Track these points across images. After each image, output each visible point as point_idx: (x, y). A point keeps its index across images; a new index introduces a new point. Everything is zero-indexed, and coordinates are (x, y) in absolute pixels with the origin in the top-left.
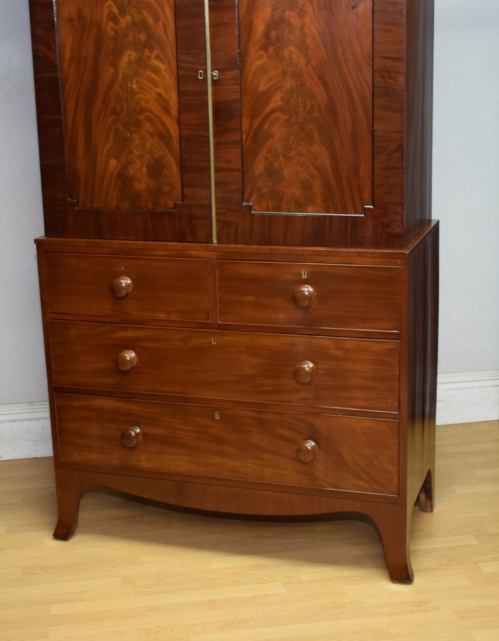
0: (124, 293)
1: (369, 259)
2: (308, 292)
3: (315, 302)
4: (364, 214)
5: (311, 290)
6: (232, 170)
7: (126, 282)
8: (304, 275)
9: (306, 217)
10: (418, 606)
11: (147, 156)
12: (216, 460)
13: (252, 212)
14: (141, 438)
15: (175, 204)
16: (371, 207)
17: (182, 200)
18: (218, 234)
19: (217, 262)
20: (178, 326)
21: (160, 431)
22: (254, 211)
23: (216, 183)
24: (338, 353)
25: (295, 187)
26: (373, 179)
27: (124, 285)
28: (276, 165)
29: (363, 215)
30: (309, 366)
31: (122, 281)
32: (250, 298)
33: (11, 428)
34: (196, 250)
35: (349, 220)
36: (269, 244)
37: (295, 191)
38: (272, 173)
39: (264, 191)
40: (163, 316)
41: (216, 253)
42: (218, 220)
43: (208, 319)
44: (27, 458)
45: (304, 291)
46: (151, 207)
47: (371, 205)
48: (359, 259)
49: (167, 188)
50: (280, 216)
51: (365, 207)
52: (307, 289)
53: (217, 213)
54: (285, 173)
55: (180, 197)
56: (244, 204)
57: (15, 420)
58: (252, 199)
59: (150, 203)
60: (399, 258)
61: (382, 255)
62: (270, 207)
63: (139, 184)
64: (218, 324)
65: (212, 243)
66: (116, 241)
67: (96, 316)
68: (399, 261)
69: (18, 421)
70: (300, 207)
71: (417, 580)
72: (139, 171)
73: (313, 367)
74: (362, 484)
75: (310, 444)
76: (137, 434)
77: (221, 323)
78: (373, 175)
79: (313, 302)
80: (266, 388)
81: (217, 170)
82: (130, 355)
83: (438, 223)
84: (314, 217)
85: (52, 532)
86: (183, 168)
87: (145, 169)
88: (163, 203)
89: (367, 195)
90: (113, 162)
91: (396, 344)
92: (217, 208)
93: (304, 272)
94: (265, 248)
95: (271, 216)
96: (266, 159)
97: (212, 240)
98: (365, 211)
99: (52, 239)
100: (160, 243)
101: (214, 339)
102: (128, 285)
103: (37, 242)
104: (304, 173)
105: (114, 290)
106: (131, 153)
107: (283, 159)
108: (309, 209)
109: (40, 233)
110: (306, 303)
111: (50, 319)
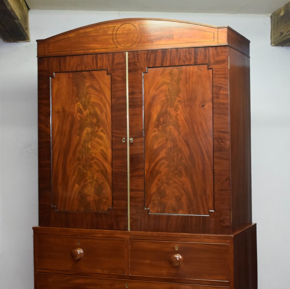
0: (79, 257)
1: (212, 240)
2: (179, 258)
3: (183, 264)
4: (210, 215)
5: (181, 257)
6: (140, 191)
7: (80, 251)
8: (177, 248)
9: (178, 216)
11: (95, 182)
13: (149, 213)
15: (108, 208)
16: (213, 211)
17: (112, 207)
18: (131, 225)
19: (129, 241)
20: (107, 277)
22: (150, 213)
23: (131, 198)
25: (172, 200)
26: (214, 196)
27: (79, 253)
28: (162, 188)
29: (209, 216)
31: (78, 251)
32: (148, 262)
34: (118, 234)
35: (201, 218)
36: (158, 231)
37: (172, 202)
38: (161, 193)
39: (156, 202)
40: (99, 271)
41: (129, 236)
42: (131, 218)
43: (124, 273)
45: (176, 258)
46: (95, 210)
47: (213, 210)
48: (206, 239)
49: (104, 200)
50: (163, 216)
51: (210, 211)
52: (178, 257)
53: (130, 214)
54: (167, 192)
55: (111, 205)
56: (145, 209)
58: (150, 206)
59: (95, 208)
60: (228, 239)
61: (219, 238)
62: (159, 210)
63: (90, 198)
64: (130, 276)
65: (128, 230)
66: (76, 229)
67: (63, 271)
68: (228, 241)
70: (175, 211)
72: (90, 191)
77: (131, 275)
78: (214, 194)
79: (181, 264)
81: (131, 190)
83: (255, 225)
84: (182, 216)
86: (113, 189)
87: (93, 190)
88: (102, 208)
89: (211, 204)
90: (77, 186)
92: (130, 211)
93: (177, 247)
94: (155, 234)
95: (159, 216)
96: (157, 184)
97: (128, 229)
98: (210, 213)
99: (42, 227)
100: (99, 230)
101: (127, 285)
102: (81, 254)
103: (34, 229)
104: (177, 192)
105: (73, 255)
106: (86, 181)
107: (166, 185)
108: (180, 212)
109: (36, 224)
110: (177, 264)
111: (39, 272)
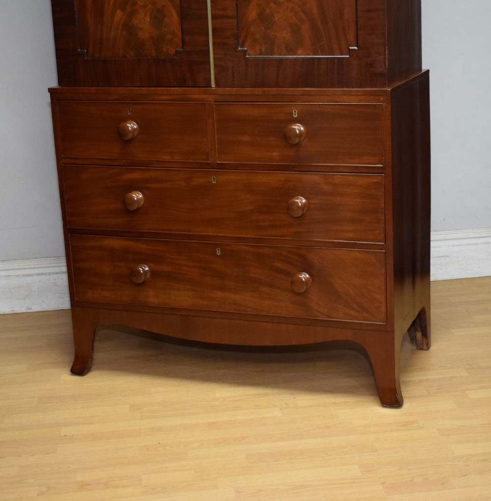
0: (130, 136)
1: (354, 97)
2: (299, 129)
3: (306, 140)
4: (350, 55)
5: (302, 129)
6: (229, 17)
7: (132, 126)
8: (295, 114)
9: (296, 59)
10: (404, 426)
11: (150, 6)
12: (218, 294)
13: (247, 56)
14: (149, 275)
15: (176, 51)
16: (356, 48)
17: (183, 47)
18: (216, 78)
19: (215, 104)
20: (180, 167)
21: (165, 268)
22: (248, 55)
23: (214, 30)
24: (327, 188)
25: (285, 32)
26: (357, 21)
27: (130, 129)
28: (268, 11)
29: (348, 56)
30: (301, 201)
31: (128, 125)
32: (246, 138)
33: (39, 281)
34: (195, 94)
35: (336, 60)
36: (263, 87)
37: (285, 35)
38: (264, 19)
39: (258, 36)
40: (166, 158)
41: (214, 96)
42: (215, 65)
43: (209, 160)
44: (54, 309)
45: (294, 129)
46: (154, 55)
47: (355, 46)
48: (344, 97)
49: (168, 37)
50: (272, 59)
51: (350, 48)
52: (298, 128)
53: (215, 59)
54: (276, 18)
55: (181, 45)
56: (239, 49)
57: (43, 274)
58: (247, 44)
59: (153, 51)
60: (381, 95)
61: (366, 94)
62: (263, 51)
63: (143, 34)
64: (217, 163)
65: (211, 87)
66: (123, 88)
68: (382, 99)
69: (46, 275)
70: (290, 50)
71: (406, 405)
72: (144, 23)
73: (305, 203)
74: (353, 313)
75: (304, 276)
76: (145, 272)
77: (220, 162)
78: (357, 18)
79: (304, 140)
80: (262, 224)
81: (213, 17)
82: (137, 196)
83: (428, 72)
84: (303, 59)
85: (70, 368)
86: (183, 17)
87: (148, 19)
88: (165, 50)
89: (351, 36)
90: (119, 13)
91: (381, 177)
92: (214, 54)
93: (295, 111)
94: (259, 91)
95: (264, 60)
96: (259, 5)
97: (211, 85)
98: (350, 52)
99: (64, 88)
100: (162, 88)
101: (214, 178)
102: (134, 130)
103: (51, 91)
104: (293, 17)
105: (121, 133)
106: (135, 4)
107: (273, 5)
108: (299, 52)
109: (54, 84)
110: (297, 141)
111: (64, 164)
